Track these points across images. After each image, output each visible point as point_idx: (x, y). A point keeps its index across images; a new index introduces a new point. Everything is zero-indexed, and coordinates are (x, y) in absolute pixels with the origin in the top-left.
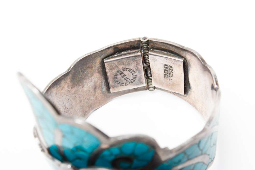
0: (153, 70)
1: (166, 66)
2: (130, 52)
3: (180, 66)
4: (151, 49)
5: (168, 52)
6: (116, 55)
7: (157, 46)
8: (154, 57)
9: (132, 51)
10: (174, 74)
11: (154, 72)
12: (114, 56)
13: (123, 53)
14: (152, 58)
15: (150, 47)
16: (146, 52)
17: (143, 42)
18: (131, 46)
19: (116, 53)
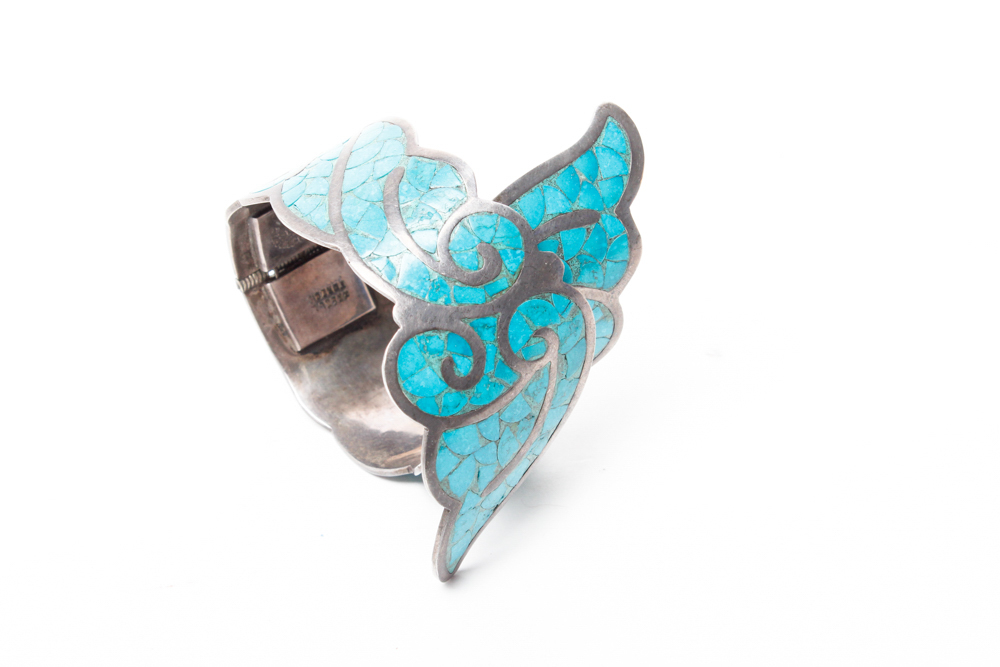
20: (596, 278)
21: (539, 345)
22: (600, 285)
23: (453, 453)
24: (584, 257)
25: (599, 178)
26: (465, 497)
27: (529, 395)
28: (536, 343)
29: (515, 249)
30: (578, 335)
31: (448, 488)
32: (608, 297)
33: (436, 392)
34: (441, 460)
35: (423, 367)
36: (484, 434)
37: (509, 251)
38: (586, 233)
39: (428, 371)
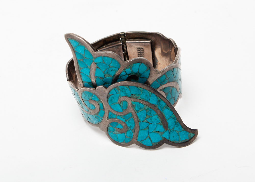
0: (130, 55)
1: (139, 49)
2: (113, 43)
3: (148, 46)
4: (127, 39)
5: (139, 39)
6: (105, 46)
7: (131, 36)
8: (130, 44)
9: (115, 43)
10: (145, 54)
11: (130, 56)
12: (103, 47)
13: (109, 44)
14: (129, 45)
15: (126, 38)
16: (124, 42)
17: (122, 35)
18: (114, 39)
19: (105, 44)
20: (114, 70)
21: (123, 103)
22: (117, 69)
23: (145, 139)
24: (105, 72)
25: (83, 56)
26: (163, 137)
27: (139, 110)
28: (122, 104)
29: (93, 96)
30: (127, 89)
31: (156, 143)
32: (123, 67)
33: (124, 137)
34: (145, 143)
35: (117, 135)
36: (144, 128)
37: (92, 97)
38: (98, 69)
39: (118, 135)
